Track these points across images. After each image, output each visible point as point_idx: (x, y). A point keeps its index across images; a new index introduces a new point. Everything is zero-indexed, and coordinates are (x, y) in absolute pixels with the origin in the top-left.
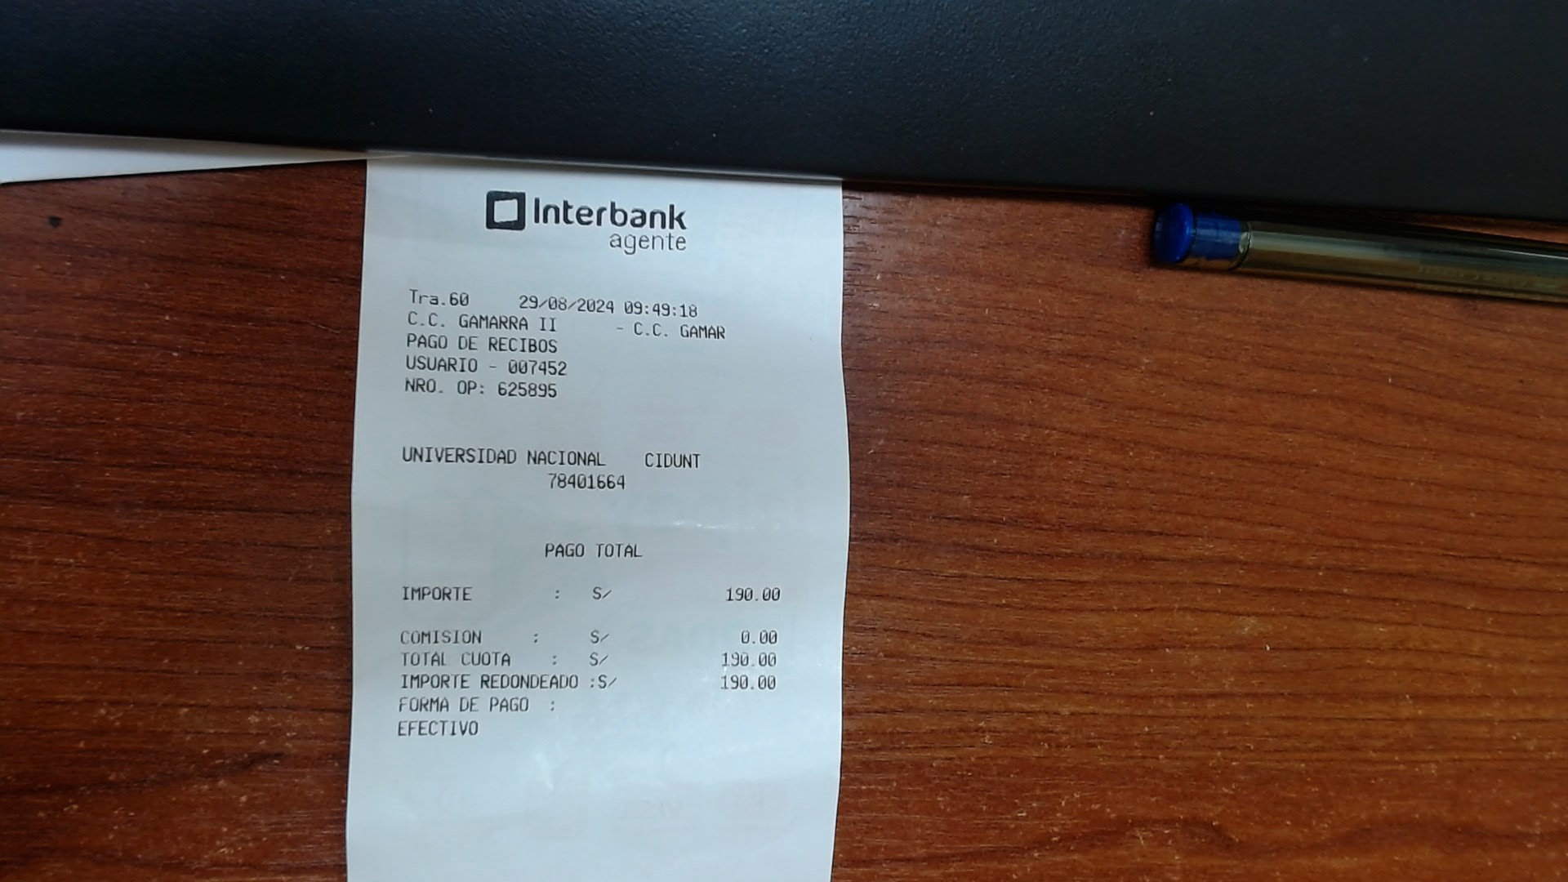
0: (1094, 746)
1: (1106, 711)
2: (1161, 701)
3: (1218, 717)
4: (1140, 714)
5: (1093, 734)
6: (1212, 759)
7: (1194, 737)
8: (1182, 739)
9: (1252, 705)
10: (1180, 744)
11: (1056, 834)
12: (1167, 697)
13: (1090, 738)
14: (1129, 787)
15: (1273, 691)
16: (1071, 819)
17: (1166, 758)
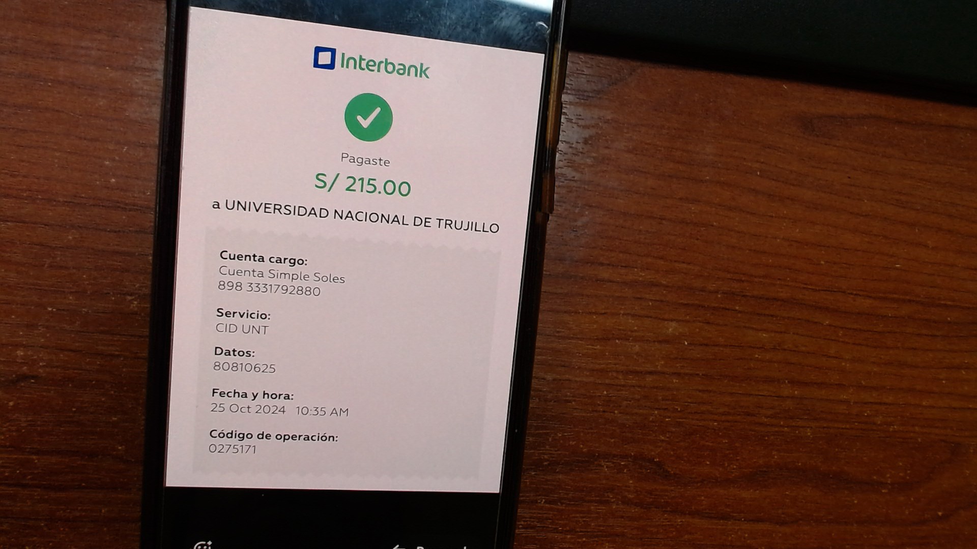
0: (570, 402)
1: (577, 379)
2: (615, 374)
3: (654, 388)
4: (600, 382)
5: (569, 394)
6: (652, 416)
7: (638, 400)
8: (630, 401)
9: (677, 381)
10: (629, 404)
11: (548, 460)
12: (617, 372)
13: (566, 396)
14: (595, 431)
15: (691, 372)
16: (556, 451)
17: (620, 413)
